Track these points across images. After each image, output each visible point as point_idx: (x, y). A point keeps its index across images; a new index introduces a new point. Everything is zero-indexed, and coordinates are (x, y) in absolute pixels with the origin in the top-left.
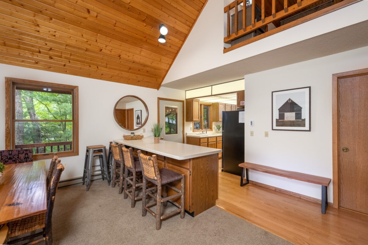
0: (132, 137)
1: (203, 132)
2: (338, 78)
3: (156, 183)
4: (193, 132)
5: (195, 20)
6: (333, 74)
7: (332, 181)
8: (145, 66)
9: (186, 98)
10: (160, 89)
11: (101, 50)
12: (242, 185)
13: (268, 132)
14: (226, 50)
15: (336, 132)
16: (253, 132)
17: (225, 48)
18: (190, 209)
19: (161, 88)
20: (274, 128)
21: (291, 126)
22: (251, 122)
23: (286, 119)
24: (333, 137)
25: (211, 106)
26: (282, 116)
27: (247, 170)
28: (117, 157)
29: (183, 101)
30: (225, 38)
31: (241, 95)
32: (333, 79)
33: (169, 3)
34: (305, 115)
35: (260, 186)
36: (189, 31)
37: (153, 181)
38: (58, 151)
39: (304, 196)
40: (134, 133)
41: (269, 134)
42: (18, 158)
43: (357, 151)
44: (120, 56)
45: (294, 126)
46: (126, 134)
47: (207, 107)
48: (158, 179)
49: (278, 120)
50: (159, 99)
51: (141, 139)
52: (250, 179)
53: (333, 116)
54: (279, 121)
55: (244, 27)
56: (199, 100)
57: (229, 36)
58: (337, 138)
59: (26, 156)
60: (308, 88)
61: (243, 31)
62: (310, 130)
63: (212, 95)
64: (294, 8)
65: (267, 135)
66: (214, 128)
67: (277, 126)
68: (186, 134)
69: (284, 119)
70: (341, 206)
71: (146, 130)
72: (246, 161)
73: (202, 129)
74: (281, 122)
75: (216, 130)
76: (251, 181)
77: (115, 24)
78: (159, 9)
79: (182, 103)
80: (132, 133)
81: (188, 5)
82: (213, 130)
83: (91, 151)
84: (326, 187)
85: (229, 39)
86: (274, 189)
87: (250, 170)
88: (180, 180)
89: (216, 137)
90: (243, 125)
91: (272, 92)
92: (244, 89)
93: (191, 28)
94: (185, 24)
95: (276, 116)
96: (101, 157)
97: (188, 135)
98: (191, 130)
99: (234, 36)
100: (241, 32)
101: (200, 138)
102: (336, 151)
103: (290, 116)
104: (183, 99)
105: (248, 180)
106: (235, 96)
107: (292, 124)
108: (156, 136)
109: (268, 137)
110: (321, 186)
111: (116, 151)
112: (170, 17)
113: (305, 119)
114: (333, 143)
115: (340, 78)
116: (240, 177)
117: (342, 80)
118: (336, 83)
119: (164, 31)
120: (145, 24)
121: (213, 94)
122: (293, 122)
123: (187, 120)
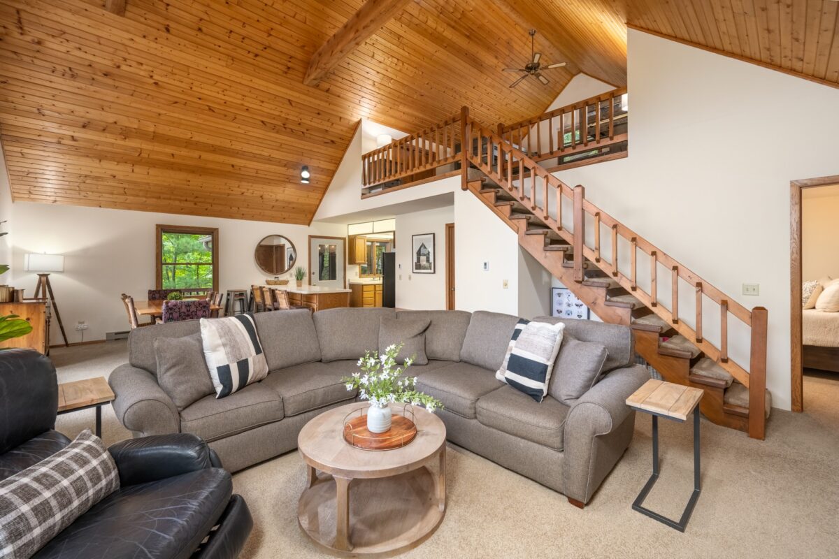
0: (275, 282)
1: (374, 278)
2: (449, 228)
6: (446, 224)
8: (289, 203)
9: (349, 235)
10: (311, 225)
16: (401, 275)
17: (363, 194)
19: (313, 223)
20: (414, 272)
23: (421, 263)
28: (258, 299)
32: (446, 228)
33: (309, 149)
36: (337, 168)
41: (411, 277)
44: (261, 197)
45: (427, 269)
46: (269, 279)
49: (416, 263)
50: (311, 237)
51: (286, 284)
56: (363, 237)
63: (373, 233)
67: (416, 269)
72: (396, 306)
73: (374, 275)
79: (343, 240)
80: (276, 278)
81: (331, 149)
83: (232, 294)
91: (412, 236)
94: (331, 162)
95: (415, 259)
96: (241, 300)
101: (363, 285)
103: (423, 260)
104: (345, 235)
107: (424, 267)
109: (410, 279)
111: (257, 293)
121: (375, 232)
122: (425, 265)
123: (350, 263)
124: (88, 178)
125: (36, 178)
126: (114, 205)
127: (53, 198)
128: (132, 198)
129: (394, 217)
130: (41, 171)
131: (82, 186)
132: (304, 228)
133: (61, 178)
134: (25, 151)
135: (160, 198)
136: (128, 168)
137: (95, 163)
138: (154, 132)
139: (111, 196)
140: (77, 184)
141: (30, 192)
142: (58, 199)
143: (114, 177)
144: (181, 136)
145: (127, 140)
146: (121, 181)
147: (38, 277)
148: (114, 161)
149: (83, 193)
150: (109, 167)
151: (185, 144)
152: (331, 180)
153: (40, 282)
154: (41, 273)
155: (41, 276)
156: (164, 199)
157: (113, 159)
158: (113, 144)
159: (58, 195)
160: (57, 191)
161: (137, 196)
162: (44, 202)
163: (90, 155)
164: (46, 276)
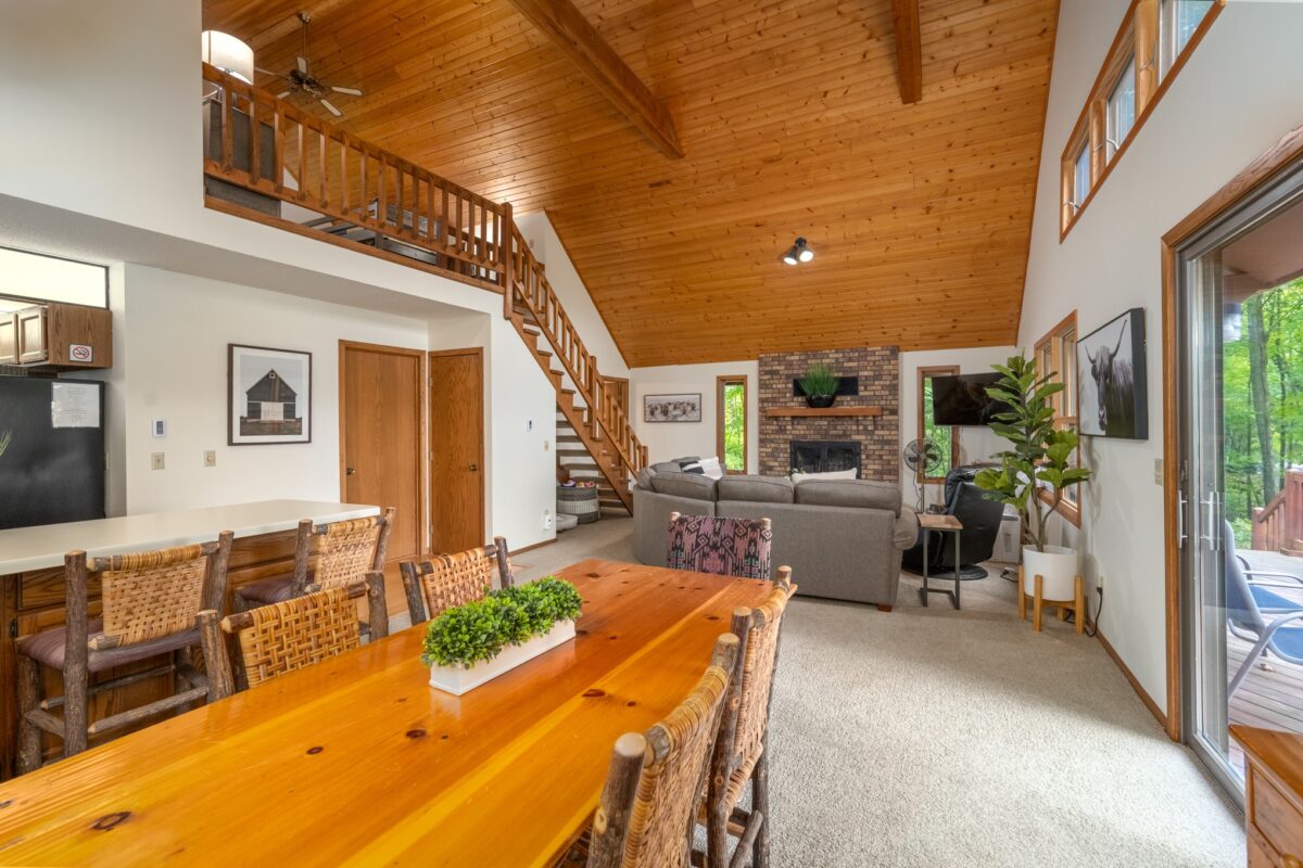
13: (215, 452)
15: (344, 441)
16: (163, 454)
21: (273, 432)
22: (160, 425)
23: (263, 418)
34: (301, 410)
41: (218, 456)
45: (279, 432)
49: (246, 418)
53: (339, 413)
54: (249, 421)
58: (344, 452)
60: (309, 356)
62: (310, 441)
65: (210, 460)
74: (253, 424)
95: (241, 408)
103: (272, 411)
107: (276, 428)
109: (214, 465)
113: (301, 419)
114: (341, 462)
122: (279, 423)
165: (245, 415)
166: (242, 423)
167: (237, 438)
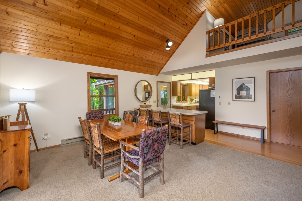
1: (182, 103)
2: (269, 73)
3: (180, 127)
4: (176, 103)
5: (186, 36)
6: (267, 71)
7: (266, 128)
9: (172, 81)
11: (134, 55)
12: (214, 133)
13: (230, 102)
14: (207, 56)
15: (269, 101)
16: (221, 102)
18: (194, 141)
19: (159, 75)
20: (234, 100)
21: (244, 98)
22: (220, 96)
24: (267, 104)
25: (186, 85)
26: (238, 93)
27: (217, 124)
29: (170, 83)
30: (206, 49)
31: (212, 80)
32: (267, 73)
33: (174, 28)
34: (252, 92)
35: (225, 134)
36: (182, 42)
37: (178, 126)
38: (112, 113)
39: (251, 137)
40: (145, 103)
41: (231, 103)
42: (99, 116)
43: (279, 111)
44: (142, 58)
47: (184, 86)
48: (182, 124)
50: (158, 82)
51: (150, 107)
52: (219, 130)
53: (267, 93)
55: (219, 44)
56: (181, 82)
57: (209, 48)
58: (269, 105)
59: (102, 115)
60: (254, 78)
61: (218, 47)
62: (255, 101)
64: (247, 39)
65: (229, 104)
66: (189, 100)
67: (236, 98)
68: (172, 104)
69: (240, 95)
70: (271, 141)
71: (151, 102)
72: (216, 120)
73: (181, 101)
74: (238, 96)
75: (190, 102)
76: (219, 131)
77: (145, 41)
78: (168, 32)
79: (170, 84)
80: (144, 103)
81: (184, 29)
82: (188, 102)
84: (263, 130)
85: (209, 50)
86: (234, 135)
87: (219, 124)
88: (189, 126)
89: (192, 106)
90: (214, 98)
91: (233, 79)
92: (214, 76)
93: (183, 40)
95: (235, 93)
97: (173, 105)
98: (175, 102)
99: (212, 48)
100: (217, 47)
101: (183, 107)
102: (269, 112)
103: (243, 93)
104: (170, 81)
105: (217, 131)
106: (208, 80)
108: (165, 105)
109: (230, 105)
110: (260, 130)
112: (173, 35)
113: (252, 95)
114: (267, 107)
115: (271, 73)
116: (213, 131)
117: (272, 74)
118: (268, 76)
119: (170, 44)
120: (159, 40)
121: (192, 79)
122: (245, 96)
123: (173, 96)
124: (51, 37)
125: (17, 35)
126: (65, 59)
127: (27, 52)
128: (76, 54)
129: (215, 69)
130: (20, 29)
131: (47, 43)
132: (154, 76)
133: (34, 36)
134: (9, 10)
135: (91, 55)
136: (76, 31)
137: (58, 26)
138: (98, 4)
139: (64, 52)
140: (44, 42)
141: (12, 46)
142: (31, 52)
143: (68, 38)
144: (113, 10)
145: (80, 9)
146: (72, 42)
147: (19, 105)
148: (69, 25)
149: (47, 49)
150: (65, 30)
151: (114, 17)
152: (176, 49)
153: (20, 108)
154: (21, 103)
155: (21, 104)
156: (94, 56)
157: (68, 24)
158: (70, 11)
159: (31, 49)
160: (30, 46)
161: (79, 53)
162: (22, 54)
163: (55, 19)
164: (24, 104)
165: (236, 94)
166: (235, 96)
167: (234, 99)
